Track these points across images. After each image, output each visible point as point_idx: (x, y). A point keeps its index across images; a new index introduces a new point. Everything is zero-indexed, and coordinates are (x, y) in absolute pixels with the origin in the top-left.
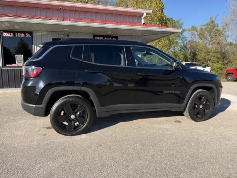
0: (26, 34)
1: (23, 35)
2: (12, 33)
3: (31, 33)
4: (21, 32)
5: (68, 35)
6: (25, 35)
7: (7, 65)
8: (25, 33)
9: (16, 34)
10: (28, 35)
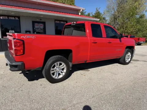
0: (16, 18)
1: (14, 18)
2: (6, 17)
4: (12, 16)
6: (15, 18)
7: (4, 37)
9: (9, 17)
10: (17, 19)
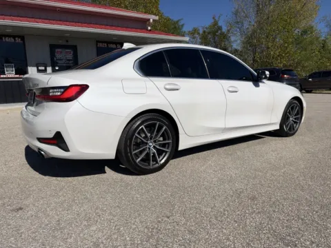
0: (17, 39)
1: (12, 40)
3: (22, 38)
4: (9, 36)
5: (67, 41)
6: (15, 40)
8: (14, 37)
9: (3, 38)
